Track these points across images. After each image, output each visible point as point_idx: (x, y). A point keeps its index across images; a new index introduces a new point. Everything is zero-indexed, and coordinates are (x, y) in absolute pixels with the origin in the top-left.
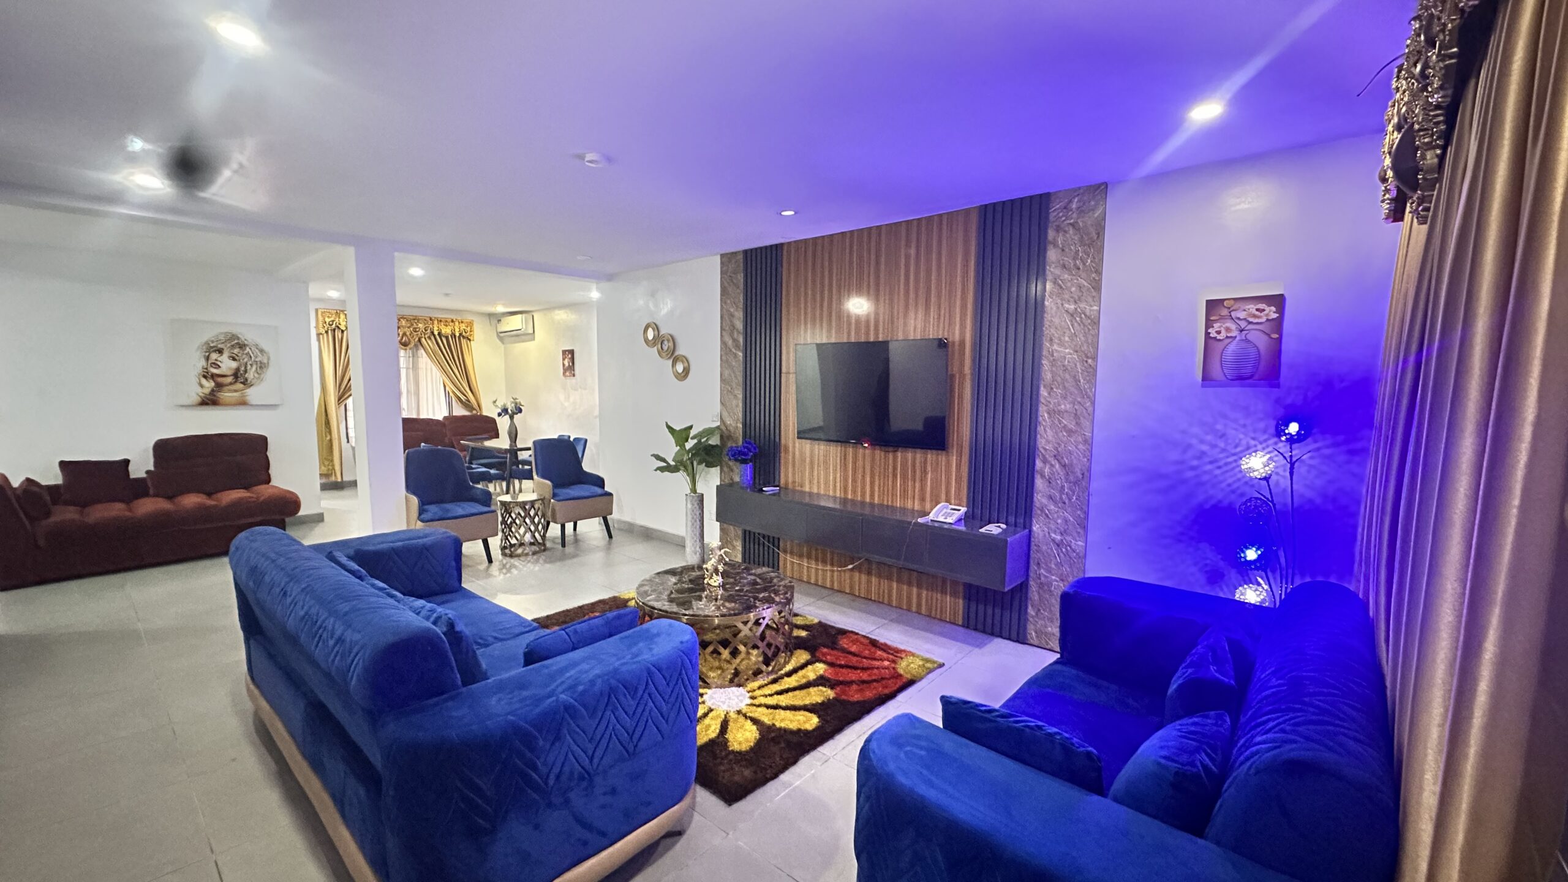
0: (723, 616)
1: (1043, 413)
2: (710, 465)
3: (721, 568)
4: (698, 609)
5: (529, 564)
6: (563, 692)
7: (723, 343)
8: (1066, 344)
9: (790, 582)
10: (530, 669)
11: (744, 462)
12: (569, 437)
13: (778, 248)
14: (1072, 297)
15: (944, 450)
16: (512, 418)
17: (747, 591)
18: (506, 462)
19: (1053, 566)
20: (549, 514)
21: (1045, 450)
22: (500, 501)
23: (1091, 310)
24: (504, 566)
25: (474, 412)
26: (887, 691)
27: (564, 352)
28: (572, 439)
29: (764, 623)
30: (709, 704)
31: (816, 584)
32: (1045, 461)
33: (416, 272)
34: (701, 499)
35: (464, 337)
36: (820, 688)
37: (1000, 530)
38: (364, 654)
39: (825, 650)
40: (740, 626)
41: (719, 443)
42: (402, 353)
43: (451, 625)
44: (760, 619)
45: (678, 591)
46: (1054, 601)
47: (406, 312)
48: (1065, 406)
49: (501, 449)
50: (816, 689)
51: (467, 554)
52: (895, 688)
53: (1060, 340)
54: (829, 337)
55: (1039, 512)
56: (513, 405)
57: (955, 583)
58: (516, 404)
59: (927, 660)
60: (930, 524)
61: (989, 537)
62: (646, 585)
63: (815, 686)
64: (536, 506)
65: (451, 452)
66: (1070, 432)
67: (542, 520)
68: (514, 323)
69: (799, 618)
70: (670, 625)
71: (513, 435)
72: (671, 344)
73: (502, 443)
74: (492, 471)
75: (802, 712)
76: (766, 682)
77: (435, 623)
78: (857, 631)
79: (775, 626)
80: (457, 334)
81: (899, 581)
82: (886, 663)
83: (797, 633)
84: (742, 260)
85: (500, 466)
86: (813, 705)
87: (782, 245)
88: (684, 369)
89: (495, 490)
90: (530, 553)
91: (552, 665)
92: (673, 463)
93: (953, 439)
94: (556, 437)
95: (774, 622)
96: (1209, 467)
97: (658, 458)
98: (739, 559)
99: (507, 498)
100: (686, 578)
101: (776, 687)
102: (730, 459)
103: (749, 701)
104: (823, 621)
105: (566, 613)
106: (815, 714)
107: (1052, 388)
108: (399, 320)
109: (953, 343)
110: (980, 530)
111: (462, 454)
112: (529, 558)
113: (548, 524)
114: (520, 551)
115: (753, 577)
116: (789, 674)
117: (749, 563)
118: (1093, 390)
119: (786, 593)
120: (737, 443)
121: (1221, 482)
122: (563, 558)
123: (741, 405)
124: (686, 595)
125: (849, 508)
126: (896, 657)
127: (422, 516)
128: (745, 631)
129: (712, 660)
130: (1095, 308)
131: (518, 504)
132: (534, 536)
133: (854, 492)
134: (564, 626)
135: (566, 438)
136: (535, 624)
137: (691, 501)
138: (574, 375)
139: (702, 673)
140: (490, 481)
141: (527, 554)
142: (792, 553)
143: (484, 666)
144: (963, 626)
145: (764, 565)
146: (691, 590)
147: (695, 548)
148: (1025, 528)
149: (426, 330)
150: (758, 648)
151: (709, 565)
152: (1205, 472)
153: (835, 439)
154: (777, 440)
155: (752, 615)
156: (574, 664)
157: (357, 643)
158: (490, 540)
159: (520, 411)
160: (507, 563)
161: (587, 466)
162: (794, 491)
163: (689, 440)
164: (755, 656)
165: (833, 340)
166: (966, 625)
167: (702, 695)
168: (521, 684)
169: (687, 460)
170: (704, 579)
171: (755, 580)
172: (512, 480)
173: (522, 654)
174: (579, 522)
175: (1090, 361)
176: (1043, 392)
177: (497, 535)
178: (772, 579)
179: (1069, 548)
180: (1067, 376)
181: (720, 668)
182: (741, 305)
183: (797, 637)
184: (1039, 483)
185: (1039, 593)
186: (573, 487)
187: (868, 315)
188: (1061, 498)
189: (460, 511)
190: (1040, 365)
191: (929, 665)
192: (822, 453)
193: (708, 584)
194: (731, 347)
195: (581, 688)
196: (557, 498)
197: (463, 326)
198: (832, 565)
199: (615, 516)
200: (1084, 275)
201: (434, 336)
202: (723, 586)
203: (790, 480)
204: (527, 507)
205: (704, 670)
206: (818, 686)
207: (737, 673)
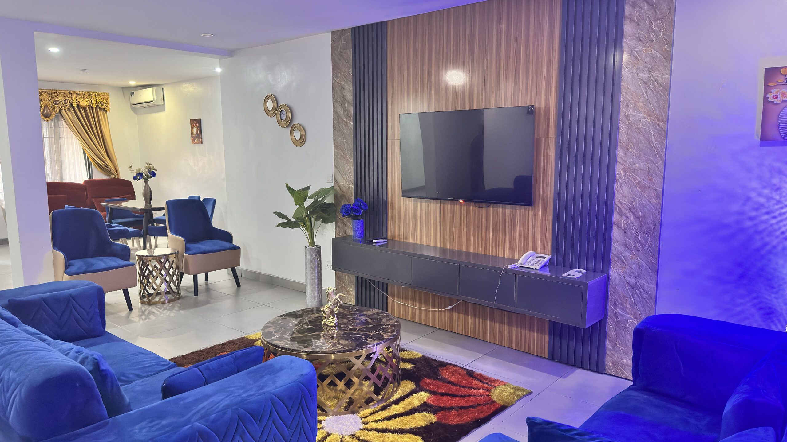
0: (339, 352)
1: (620, 170)
2: (325, 221)
3: (336, 310)
4: (316, 346)
5: (166, 311)
6: (197, 421)
7: (335, 112)
8: (640, 109)
9: (397, 321)
10: (168, 401)
11: (355, 218)
12: (199, 198)
13: (382, 25)
14: (646, 67)
15: (531, 206)
16: (146, 181)
17: (359, 330)
18: (143, 220)
19: (628, 306)
20: (183, 265)
21: (621, 203)
22: (138, 255)
23: (663, 78)
24: (143, 313)
25: (112, 176)
26: (482, 416)
27: (192, 121)
28: (201, 200)
29: (374, 357)
30: (326, 429)
31: (420, 324)
32: (621, 214)
33: (54, 50)
34: (318, 250)
35: (100, 108)
36: (424, 413)
37: (580, 275)
38: (21, 390)
39: (428, 380)
40: (354, 360)
41: (334, 202)
42: (44, 124)
43: (97, 364)
44: (371, 354)
45: (299, 332)
46: (628, 336)
47: (47, 86)
48: (640, 164)
49: (138, 209)
50: (420, 414)
51: (109, 303)
52: (490, 413)
53: (635, 105)
54: (429, 105)
55: (616, 258)
56: (147, 170)
57: (541, 321)
58: (150, 169)
59: (518, 389)
60: (519, 269)
61: (571, 281)
62: (271, 326)
63: (419, 412)
64: (171, 260)
65: (93, 212)
66: (644, 187)
67: (177, 272)
68: (148, 95)
69: (405, 352)
70: (292, 362)
71: (148, 196)
72: (289, 114)
73: (138, 203)
74: (131, 229)
75: (408, 435)
76: (376, 409)
77: (82, 363)
78: (456, 364)
79: (384, 360)
80: (94, 106)
81: (492, 320)
82: (482, 391)
83: (403, 365)
84: (350, 37)
85: (137, 224)
86: (418, 428)
87: (386, 22)
88: (301, 136)
89: (134, 246)
90: (167, 301)
91: (187, 398)
92: (293, 220)
93: (539, 195)
94: (187, 198)
95: (384, 357)
96: (765, 217)
97: (280, 215)
98: (352, 302)
99: (144, 253)
100: (306, 319)
101: (386, 413)
102: (343, 216)
103: (362, 426)
104: (427, 355)
105: (199, 353)
106: (419, 436)
107: (627, 149)
108: (41, 94)
109: (540, 108)
110: (563, 275)
111: (102, 214)
112: (166, 305)
113: (182, 275)
114: (157, 299)
115: (365, 318)
116: (397, 402)
117: (362, 306)
118: (664, 150)
119: (393, 331)
120: (350, 202)
121: (776, 230)
122: (196, 304)
123: (352, 167)
124: (306, 334)
125: (448, 257)
126: (490, 386)
127: (68, 270)
128: (358, 364)
129: (329, 391)
130: (667, 76)
131: (154, 258)
132: (170, 286)
133: (452, 242)
134: (197, 364)
135: (197, 198)
136: (172, 363)
137: (310, 252)
138: (202, 143)
139: (320, 401)
140: (129, 238)
141: (163, 302)
142: (399, 297)
143: (128, 400)
144: (549, 359)
145: (374, 308)
146: (310, 330)
147: (314, 294)
148: (603, 272)
149: (66, 103)
150: (369, 379)
151: (325, 308)
152: (763, 222)
153: (436, 197)
154: (385, 198)
155: (363, 351)
156: (207, 397)
157: (14, 380)
158: (130, 290)
159: (154, 175)
160: (145, 310)
161: (216, 223)
162: (400, 242)
163: (308, 199)
164: (367, 386)
165: (433, 110)
166: (552, 357)
167: (320, 422)
168: (159, 414)
169: (305, 217)
170: (322, 320)
171: (366, 320)
172: (148, 236)
173: (161, 389)
174: (210, 274)
175: (661, 124)
176: (620, 153)
177: (136, 286)
178: (381, 319)
179: (642, 290)
180: (641, 138)
181: (335, 398)
182: (351, 78)
183: (404, 370)
184: (616, 233)
185: (616, 330)
186: (203, 242)
187: (463, 86)
188: (635, 246)
189: (102, 265)
190: (618, 128)
191: (518, 393)
192: (423, 208)
193: (325, 324)
194: (343, 116)
195: (213, 416)
196: (190, 252)
197: (99, 99)
198: (434, 306)
199: (243, 266)
200: (656, 46)
201: (73, 107)
202: (338, 326)
203: (396, 233)
204: (162, 260)
205: (322, 399)
206: (422, 412)
207: (351, 402)
